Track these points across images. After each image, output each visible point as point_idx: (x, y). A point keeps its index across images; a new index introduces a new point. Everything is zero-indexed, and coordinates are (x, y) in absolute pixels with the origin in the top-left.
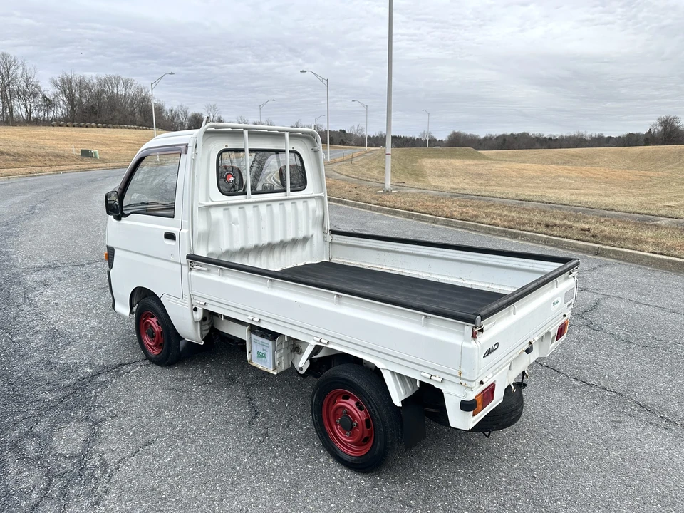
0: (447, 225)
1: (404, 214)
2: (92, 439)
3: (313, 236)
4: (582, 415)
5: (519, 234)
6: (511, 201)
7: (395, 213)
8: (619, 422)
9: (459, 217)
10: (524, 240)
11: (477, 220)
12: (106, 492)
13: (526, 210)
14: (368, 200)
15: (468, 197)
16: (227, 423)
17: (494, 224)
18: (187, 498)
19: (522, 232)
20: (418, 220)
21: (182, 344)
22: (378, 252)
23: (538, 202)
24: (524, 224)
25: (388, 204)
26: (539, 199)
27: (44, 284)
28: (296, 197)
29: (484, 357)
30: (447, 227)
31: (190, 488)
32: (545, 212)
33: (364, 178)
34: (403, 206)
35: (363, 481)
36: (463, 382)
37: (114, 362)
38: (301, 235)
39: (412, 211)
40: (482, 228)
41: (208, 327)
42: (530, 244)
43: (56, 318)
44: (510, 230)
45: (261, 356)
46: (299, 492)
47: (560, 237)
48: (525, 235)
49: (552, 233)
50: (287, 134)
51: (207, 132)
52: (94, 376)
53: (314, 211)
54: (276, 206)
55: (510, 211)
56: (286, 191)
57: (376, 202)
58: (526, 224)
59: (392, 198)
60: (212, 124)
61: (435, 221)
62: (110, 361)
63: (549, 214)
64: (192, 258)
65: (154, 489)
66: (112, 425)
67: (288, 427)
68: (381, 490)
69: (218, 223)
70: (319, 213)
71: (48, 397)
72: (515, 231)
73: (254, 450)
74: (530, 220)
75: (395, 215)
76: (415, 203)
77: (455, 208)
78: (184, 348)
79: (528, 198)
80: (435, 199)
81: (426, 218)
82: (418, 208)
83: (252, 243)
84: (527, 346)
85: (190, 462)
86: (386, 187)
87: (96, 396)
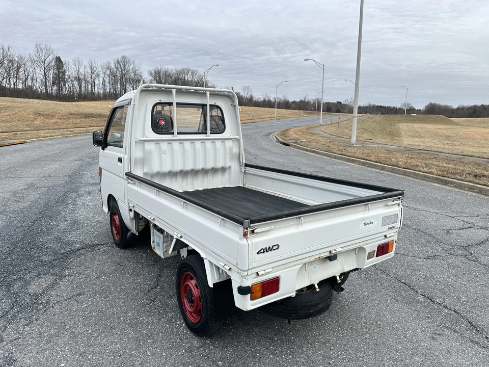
0: (392, 172)
1: (360, 163)
2: (52, 287)
3: (230, 167)
4: (408, 324)
5: (449, 181)
6: (454, 156)
7: (353, 161)
8: (440, 335)
9: (403, 166)
10: (453, 187)
11: (417, 169)
12: (37, 320)
13: (463, 163)
14: (334, 151)
15: (419, 151)
16: (134, 289)
17: (429, 173)
18: (79, 332)
19: (451, 180)
20: (370, 167)
21: (129, 234)
22: (272, 181)
23: (479, 157)
24: (455, 174)
25: (349, 154)
26: (480, 155)
27: (89, 193)
28: (215, 138)
29: (258, 253)
30: (390, 173)
31: (84, 326)
32: (479, 165)
33: (341, 136)
34: (360, 156)
35: (196, 342)
36: (239, 271)
37: (96, 242)
38: (219, 165)
39: (366, 160)
40: (419, 175)
41: (143, 224)
42: (457, 190)
43: (81, 214)
44: (442, 178)
45: (159, 245)
46: (149, 341)
47: (485, 185)
48: (454, 183)
49: (478, 181)
50: (208, 93)
51: (142, 91)
52: (78, 250)
53: (231, 149)
54: (198, 144)
55: (449, 164)
56: (206, 133)
57: (340, 152)
58: (458, 173)
59: (354, 150)
60: (146, 84)
61: (383, 169)
62: (94, 242)
63: (482, 167)
64: (129, 175)
65: (64, 323)
66: (68, 280)
67: (171, 297)
68: (204, 350)
69: (150, 152)
70: (235, 150)
71: (45, 258)
72: (446, 178)
73: (139, 309)
74: (463, 171)
75: (353, 163)
76: (371, 154)
77: (402, 160)
78: (130, 237)
79: (471, 154)
80: (389, 151)
81: (376, 165)
82: (372, 158)
83: (178, 167)
84: (327, 254)
85: (96, 309)
86: (352, 142)
87: (71, 262)
